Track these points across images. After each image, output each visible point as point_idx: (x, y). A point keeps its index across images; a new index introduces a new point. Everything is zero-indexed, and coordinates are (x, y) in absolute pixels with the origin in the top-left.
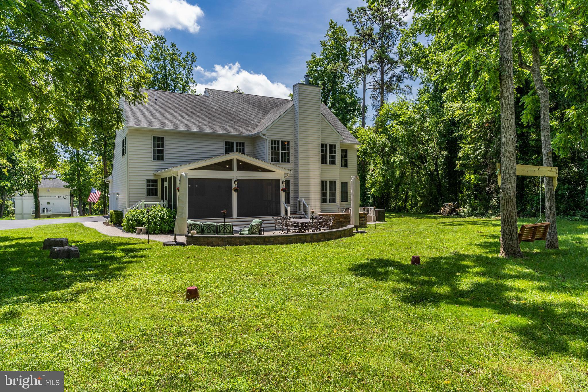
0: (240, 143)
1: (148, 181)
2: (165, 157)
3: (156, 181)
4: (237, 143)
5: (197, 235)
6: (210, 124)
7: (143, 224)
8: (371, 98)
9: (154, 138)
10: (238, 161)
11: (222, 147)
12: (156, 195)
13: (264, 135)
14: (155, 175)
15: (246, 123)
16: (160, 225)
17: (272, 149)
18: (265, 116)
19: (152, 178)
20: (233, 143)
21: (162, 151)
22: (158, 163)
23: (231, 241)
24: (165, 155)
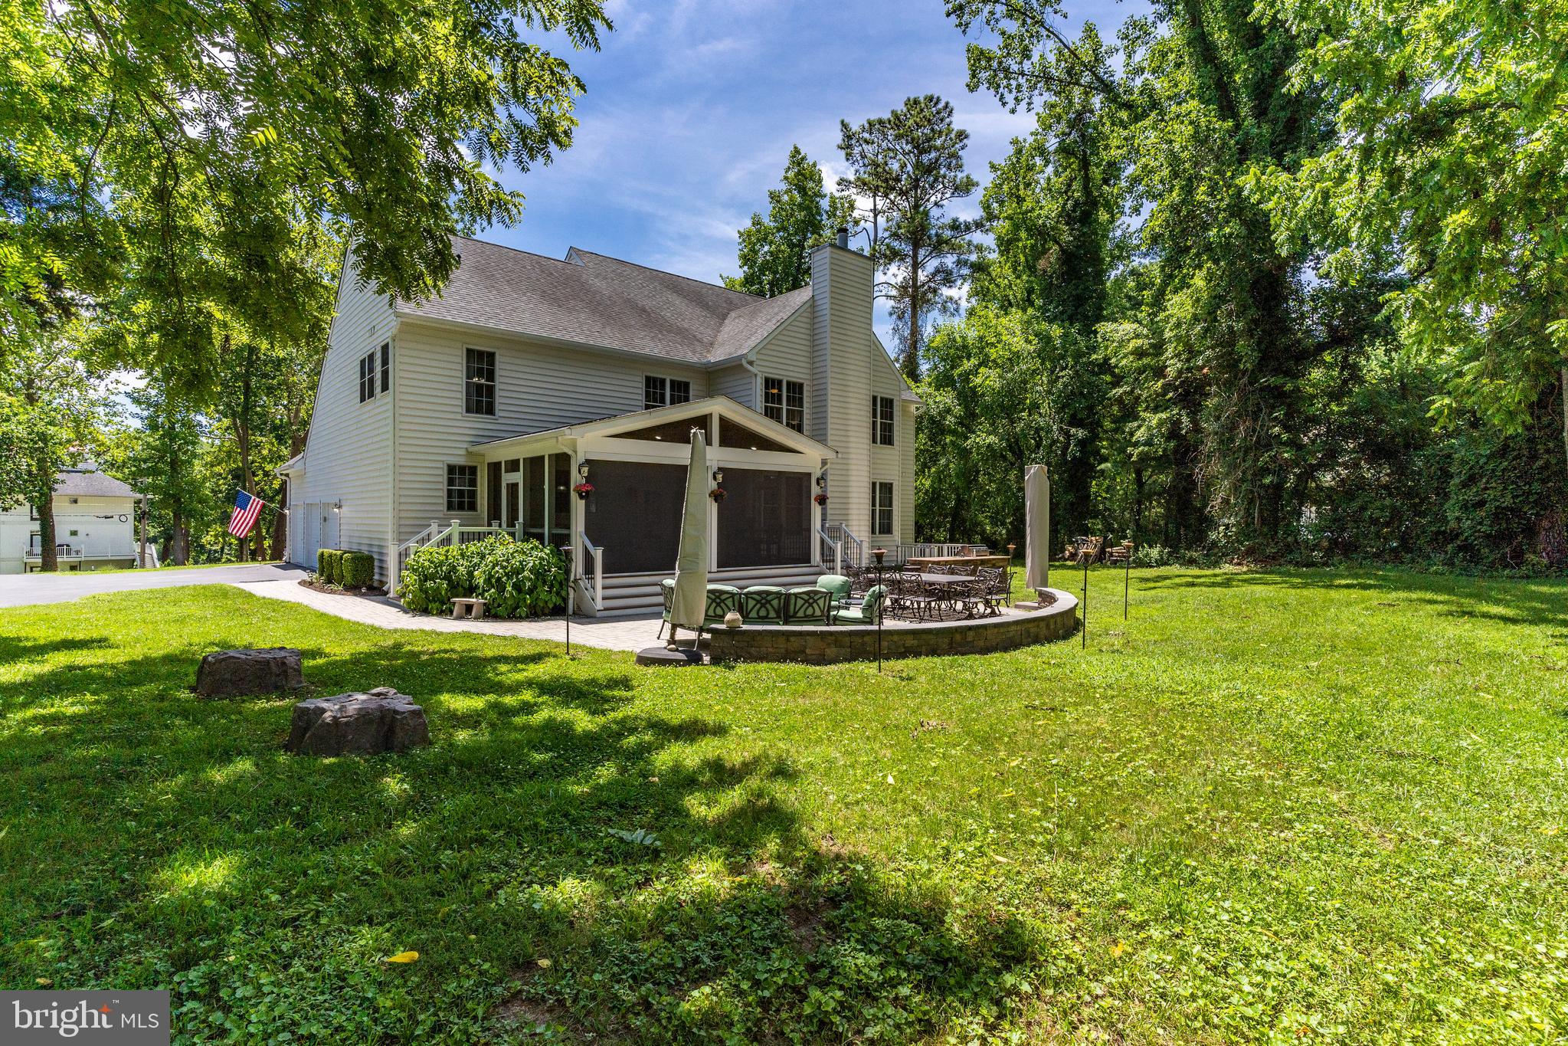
0: (679, 383)
1: (451, 469)
2: (497, 407)
3: (473, 470)
4: (672, 382)
5: (745, 627)
6: (608, 330)
7: (471, 590)
8: (891, 314)
9: (469, 351)
10: (724, 422)
11: (637, 390)
12: (472, 507)
13: (751, 363)
14: (469, 454)
15: (685, 336)
16: (531, 591)
17: (767, 401)
18: (721, 324)
19: (460, 461)
20: (663, 381)
21: (491, 391)
22: (479, 423)
23: (864, 644)
24: (498, 400)
